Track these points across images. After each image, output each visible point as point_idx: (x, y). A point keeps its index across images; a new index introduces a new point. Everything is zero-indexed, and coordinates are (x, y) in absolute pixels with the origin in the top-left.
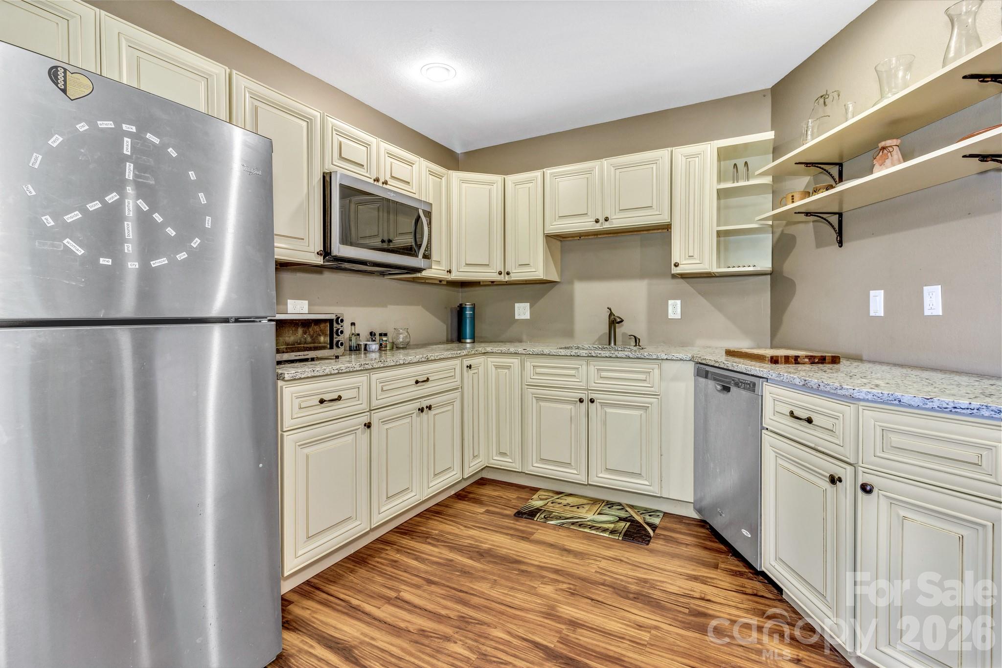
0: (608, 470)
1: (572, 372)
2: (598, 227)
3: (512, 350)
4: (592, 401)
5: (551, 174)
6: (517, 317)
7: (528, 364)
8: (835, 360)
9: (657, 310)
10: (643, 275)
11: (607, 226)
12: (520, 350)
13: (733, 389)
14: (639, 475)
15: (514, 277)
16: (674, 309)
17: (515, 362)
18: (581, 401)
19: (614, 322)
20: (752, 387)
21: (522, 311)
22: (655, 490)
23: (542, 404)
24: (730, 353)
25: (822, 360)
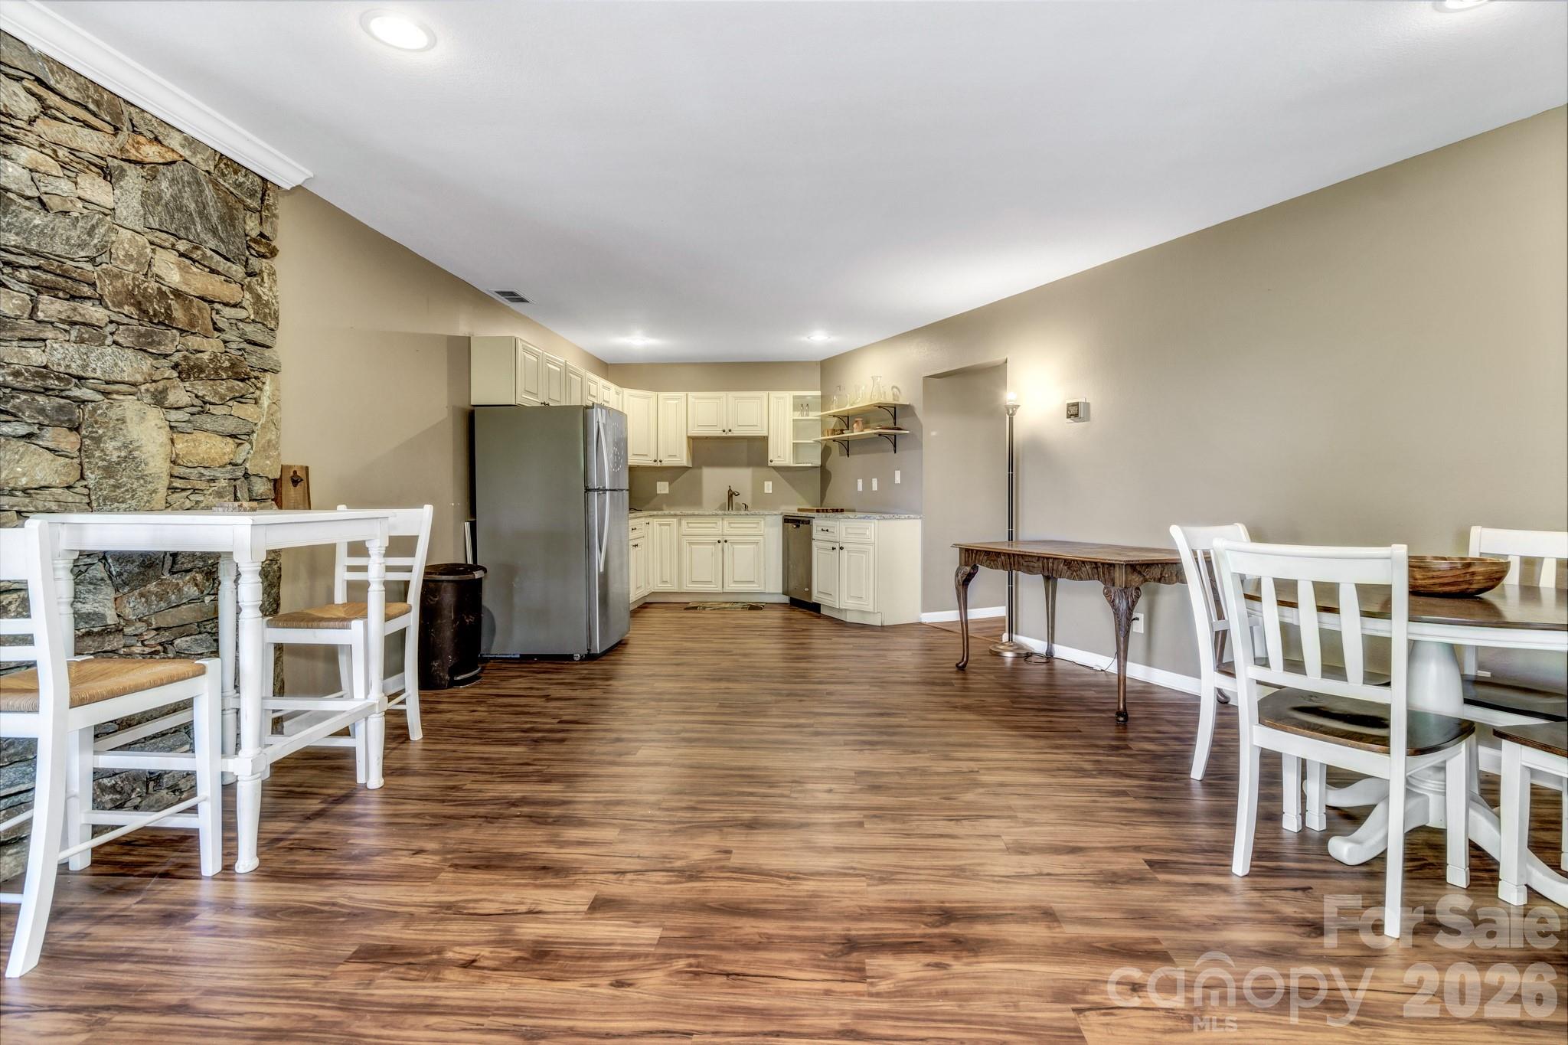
0: (735, 582)
1: (714, 525)
2: (724, 434)
3: (672, 512)
4: (726, 541)
5: (693, 397)
6: (658, 492)
7: (684, 522)
8: (842, 511)
9: (758, 487)
10: (749, 464)
11: (730, 434)
12: (678, 513)
13: (801, 525)
14: (753, 582)
15: (665, 463)
16: (768, 487)
17: (675, 521)
18: (719, 542)
19: (731, 494)
20: (808, 522)
21: (663, 488)
22: (761, 589)
23: (693, 546)
24: (799, 510)
25: (837, 511)
